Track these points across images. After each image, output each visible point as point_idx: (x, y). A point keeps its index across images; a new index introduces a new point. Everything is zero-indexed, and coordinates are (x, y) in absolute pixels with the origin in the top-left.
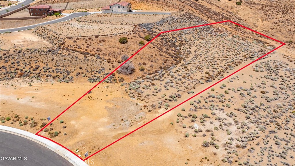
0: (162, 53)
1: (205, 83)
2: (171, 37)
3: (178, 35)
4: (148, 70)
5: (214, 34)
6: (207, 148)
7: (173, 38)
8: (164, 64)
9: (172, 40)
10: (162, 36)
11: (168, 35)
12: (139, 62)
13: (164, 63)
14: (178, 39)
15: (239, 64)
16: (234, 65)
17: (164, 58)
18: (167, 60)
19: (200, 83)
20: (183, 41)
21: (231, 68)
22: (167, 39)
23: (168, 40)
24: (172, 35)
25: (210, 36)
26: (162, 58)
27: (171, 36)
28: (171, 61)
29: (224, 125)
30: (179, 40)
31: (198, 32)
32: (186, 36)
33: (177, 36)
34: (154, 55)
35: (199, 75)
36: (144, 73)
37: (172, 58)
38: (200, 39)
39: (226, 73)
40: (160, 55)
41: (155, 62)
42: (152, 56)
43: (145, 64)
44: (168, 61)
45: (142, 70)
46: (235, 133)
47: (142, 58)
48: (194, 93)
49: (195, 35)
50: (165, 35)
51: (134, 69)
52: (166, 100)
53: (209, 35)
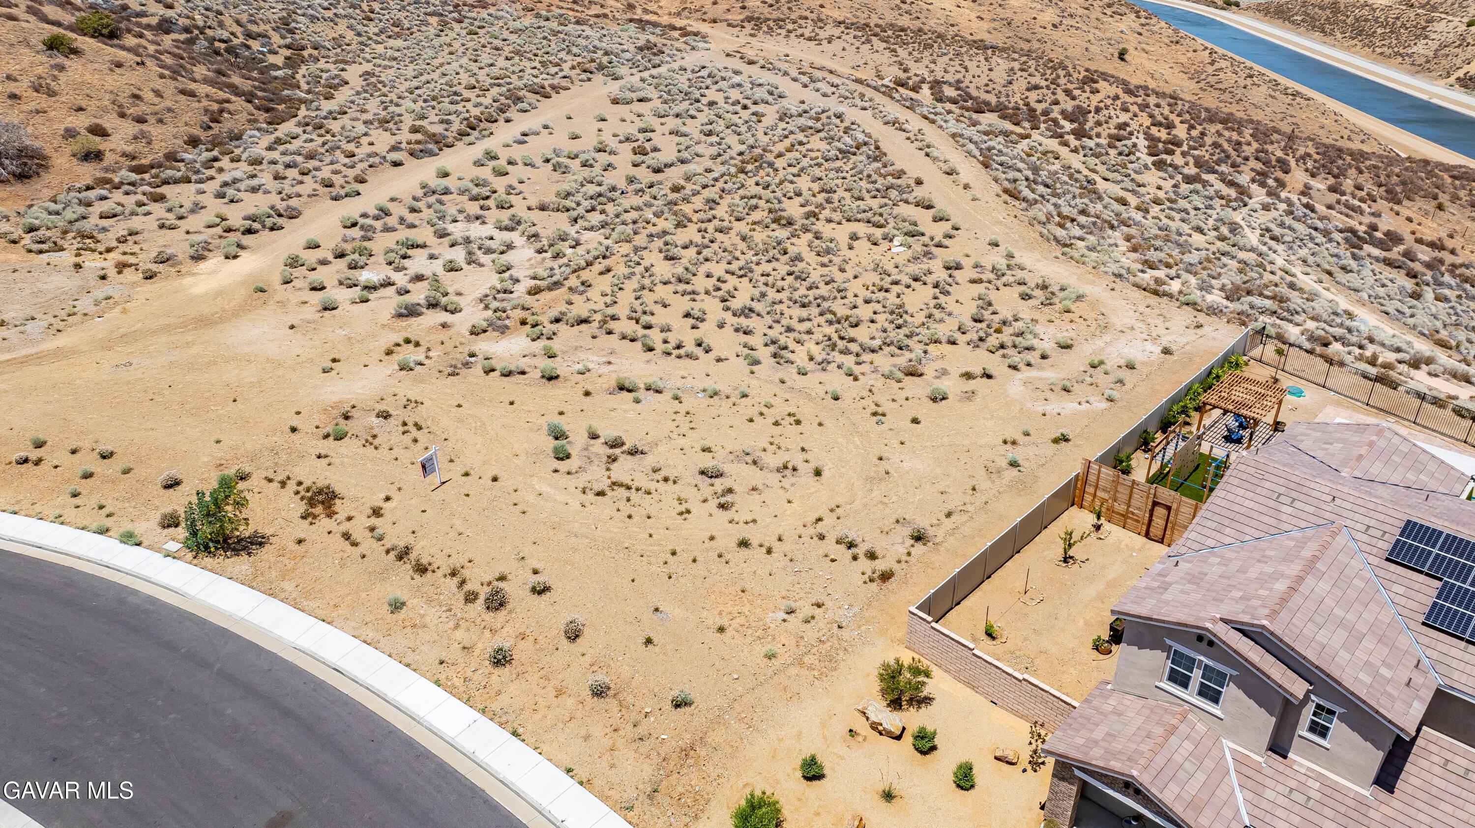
0: (193, 86)
1: (411, 163)
2: (239, 34)
3: (274, 25)
4: (124, 155)
5: (456, 15)
6: (414, 319)
7: (249, 35)
8: (210, 128)
9: (248, 47)
10: (187, 30)
11: (221, 25)
12: (63, 127)
13: (211, 124)
14: (276, 39)
15: (558, 93)
16: (538, 97)
17: (205, 103)
18: (222, 111)
19: (387, 165)
20: (303, 48)
21: (524, 105)
22: (217, 44)
23: (223, 46)
24: (238, 22)
25: (435, 24)
26: (196, 105)
27: (238, 30)
28: (245, 114)
29: (485, 253)
30: (282, 42)
31: (377, 10)
32: (319, 27)
33: (268, 27)
34: (148, 95)
35: (382, 140)
36: (107, 170)
37: (249, 102)
38: (390, 37)
39: (501, 122)
40: (183, 92)
41: (160, 121)
42: (136, 97)
43: (99, 131)
44: (230, 113)
45: (92, 156)
46: (527, 264)
47: (80, 109)
48: (359, 194)
49: (365, 22)
50: (201, 23)
51: (45, 158)
52: (229, 230)
53: (434, 20)
